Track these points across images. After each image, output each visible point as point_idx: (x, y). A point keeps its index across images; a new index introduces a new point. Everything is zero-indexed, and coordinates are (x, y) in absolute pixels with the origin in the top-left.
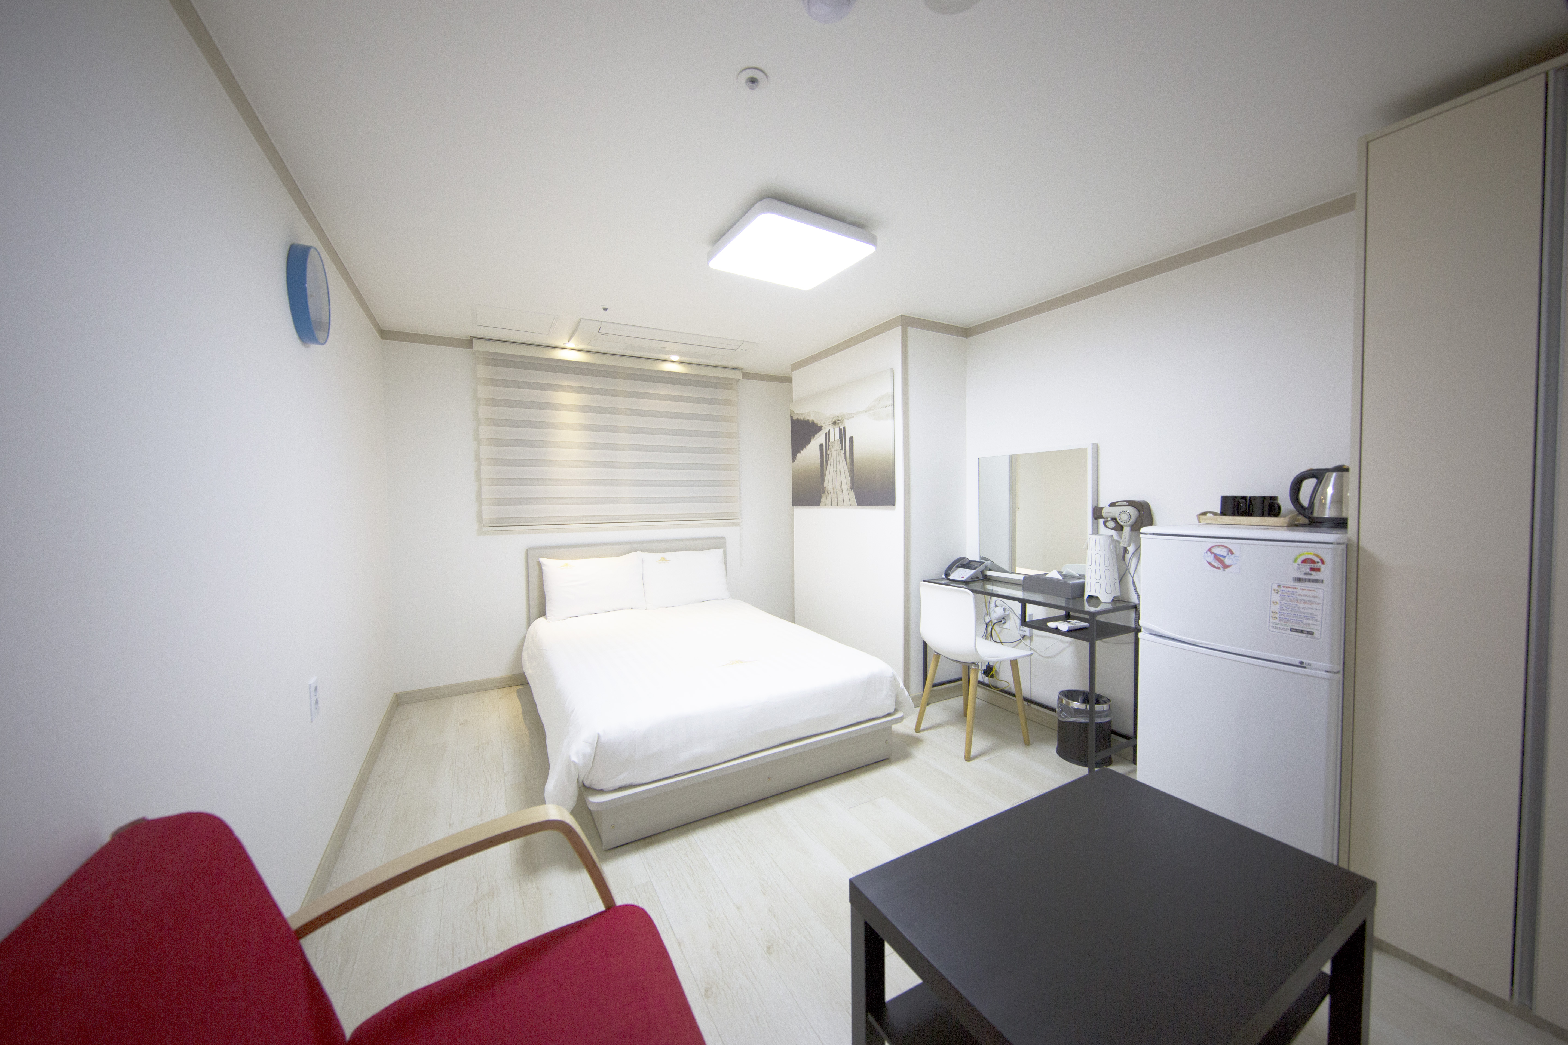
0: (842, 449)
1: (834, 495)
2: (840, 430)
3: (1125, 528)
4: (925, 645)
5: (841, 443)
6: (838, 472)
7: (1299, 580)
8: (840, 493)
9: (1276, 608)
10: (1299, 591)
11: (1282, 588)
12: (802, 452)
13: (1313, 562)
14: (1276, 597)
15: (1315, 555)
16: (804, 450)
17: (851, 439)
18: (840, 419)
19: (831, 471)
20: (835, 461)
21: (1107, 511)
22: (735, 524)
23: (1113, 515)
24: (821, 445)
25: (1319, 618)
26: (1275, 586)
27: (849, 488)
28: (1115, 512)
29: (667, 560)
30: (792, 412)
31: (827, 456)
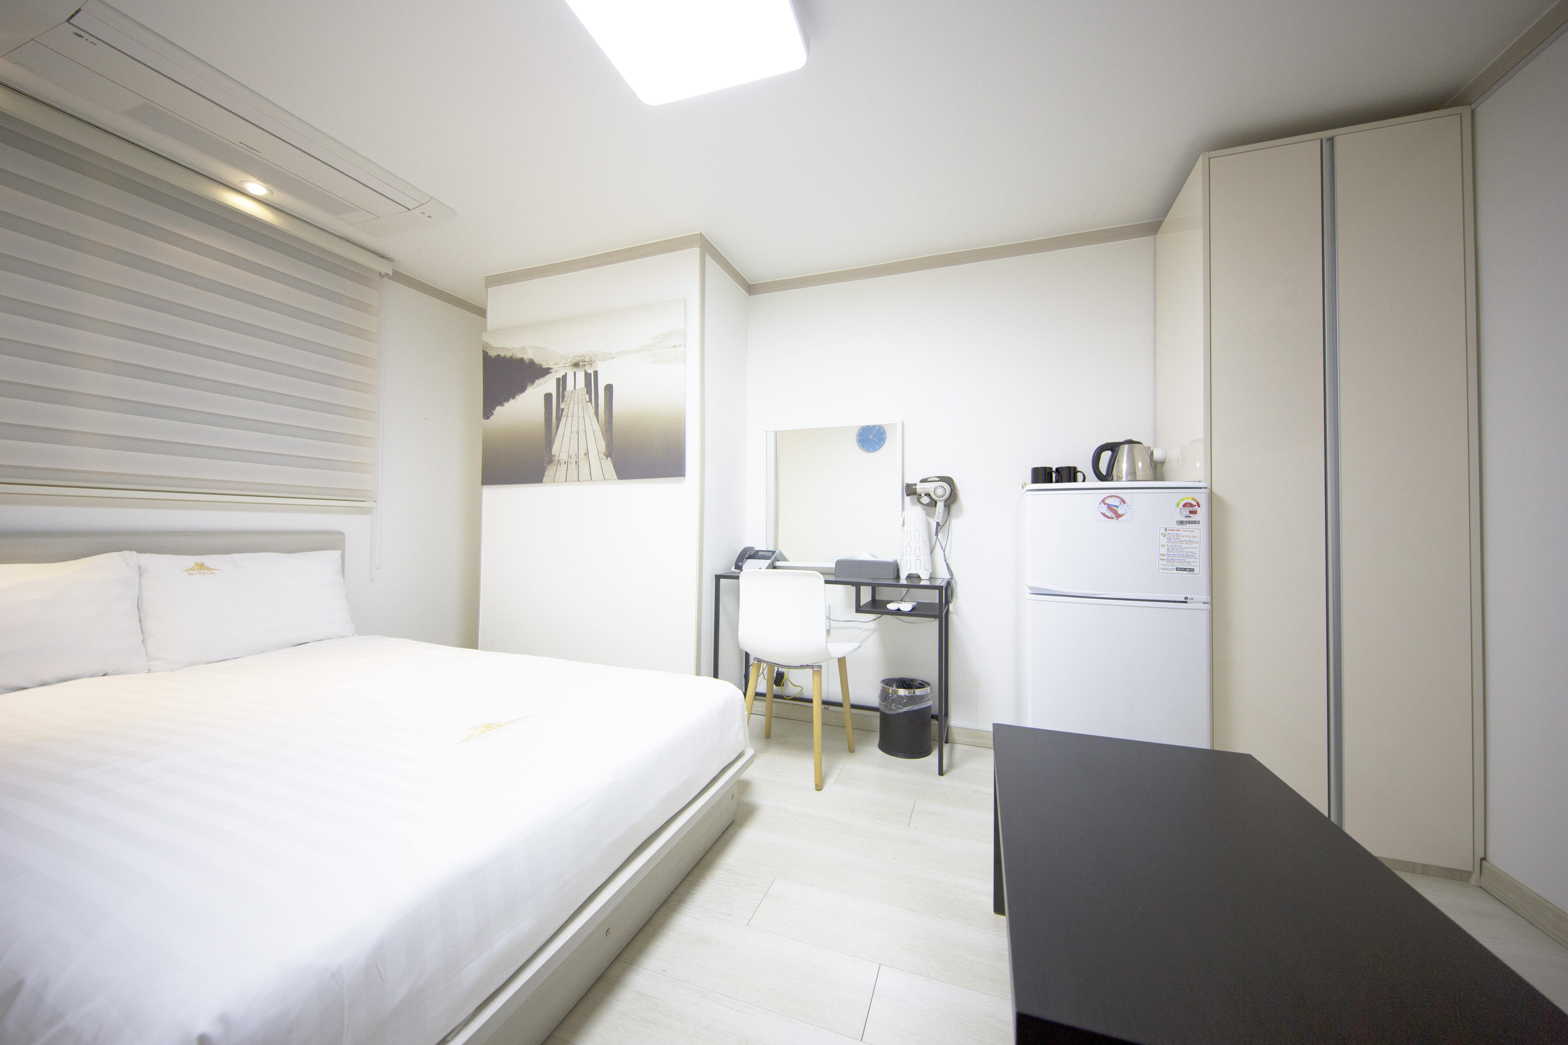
0: (590, 401)
1: (573, 467)
2: (587, 376)
3: (938, 504)
4: (747, 655)
5: (589, 392)
6: (582, 434)
7: (1181, 522)
8: (583, 464)
9: (1164, 551)
10: (1182, 533)
11: (1168, 532)
12: (506, 404)
13: (1191, 505)
14: (1164, 540)
15: (1193, 499)
16: (512, 401)
17: (609, 388)
18: (587, 359)
19: (568, 433)
20: (575, 418)
21: (920, 488)
22: (362, 511)
23: (927, 491)
24: (548, 397)
25: (1197, 556)
26: (1163, 531)
27: (602, 455)
28: (929, 487)
29: (208, 569)
30: (486, 345)
31: (560, 411)
